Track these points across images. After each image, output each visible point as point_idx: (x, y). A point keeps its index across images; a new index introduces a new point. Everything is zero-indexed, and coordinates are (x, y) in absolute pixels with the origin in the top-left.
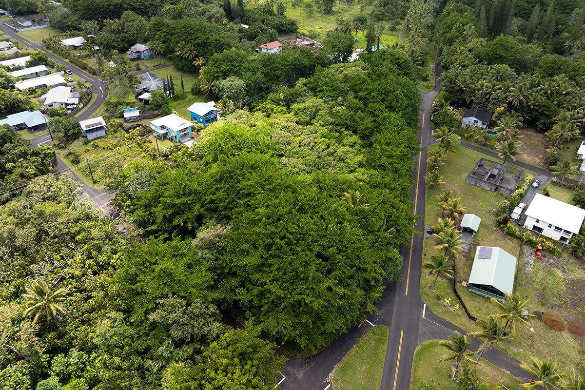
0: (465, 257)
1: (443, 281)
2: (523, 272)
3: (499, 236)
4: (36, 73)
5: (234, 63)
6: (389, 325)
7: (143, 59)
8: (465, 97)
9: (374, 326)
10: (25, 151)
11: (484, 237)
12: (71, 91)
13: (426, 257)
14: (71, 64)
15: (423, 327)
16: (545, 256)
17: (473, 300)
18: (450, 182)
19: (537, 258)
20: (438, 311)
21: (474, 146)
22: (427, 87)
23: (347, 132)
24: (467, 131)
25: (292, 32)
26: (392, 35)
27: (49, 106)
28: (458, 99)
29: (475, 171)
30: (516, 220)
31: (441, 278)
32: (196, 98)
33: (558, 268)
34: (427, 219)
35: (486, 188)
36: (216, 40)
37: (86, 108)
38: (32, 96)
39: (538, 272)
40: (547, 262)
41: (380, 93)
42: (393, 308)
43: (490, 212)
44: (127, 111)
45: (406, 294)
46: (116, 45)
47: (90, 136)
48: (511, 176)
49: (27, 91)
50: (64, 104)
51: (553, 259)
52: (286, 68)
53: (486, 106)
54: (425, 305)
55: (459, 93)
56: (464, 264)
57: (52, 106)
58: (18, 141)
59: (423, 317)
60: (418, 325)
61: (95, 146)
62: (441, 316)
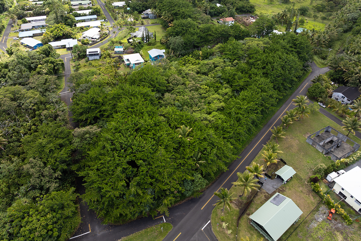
0: (265, 197)
1: (236, 209)
2: (307, 225)
3: (305, 190)
4: (91, 19)
5: (184, 28)
6: (174, 226)
7: (149, 19)
8: (344, 77)
9: (165, 222)
10: (48, 60)
11: (292, 187)
12: (99, 31)
13: (235, 187)
14: (111, 16)
15: (196, 236)
16: (336, 220)
17: (249, 232)
18: (293, 137)
19: (328, 219)
20: (215, 230)
21: (332, 116)
22: (323, 64)
23: (226, 85)
24: (330, 103)
25: (250, 12)
26: (323, 23)
27: (84, 38)
28: (339, 77)
29: (320, 134)
30: (329, 182)
31: (236, 207)
32: (161, 46)
33: (342, 233)
34: (255, 160)
35: (319, 150)
36: (183, 12)
37: (101, 42)
38: (81, 31)
39: (320, 230)
40: (335, 225)
41: (263, 62)
42: (185, 215)
43: (311, 169)
44: (117, 47)
45: (202, 209)
46: (138, 9)
47: (91, 58)
48: (349, 146)
49: (79, 28)
50: (91, 38)
51: (343, 225)
52: (215, 36)
53: (359, 87)
54: (210, 221)
55: (340, 73)
56: (260, 202)
57: (85, 38)
58: (53, 54)
59: (202, 229)
60: (195, 233)
61: (90, 64)
62: (215, 234)
